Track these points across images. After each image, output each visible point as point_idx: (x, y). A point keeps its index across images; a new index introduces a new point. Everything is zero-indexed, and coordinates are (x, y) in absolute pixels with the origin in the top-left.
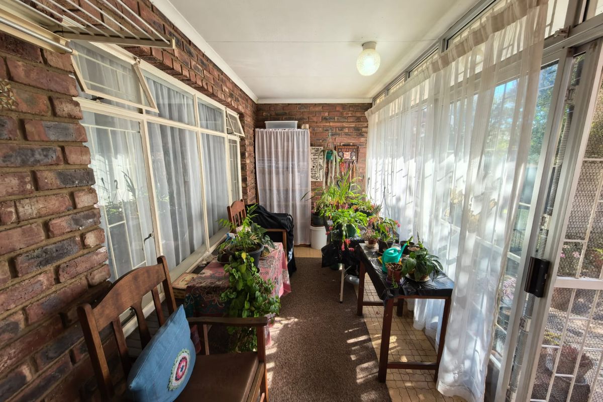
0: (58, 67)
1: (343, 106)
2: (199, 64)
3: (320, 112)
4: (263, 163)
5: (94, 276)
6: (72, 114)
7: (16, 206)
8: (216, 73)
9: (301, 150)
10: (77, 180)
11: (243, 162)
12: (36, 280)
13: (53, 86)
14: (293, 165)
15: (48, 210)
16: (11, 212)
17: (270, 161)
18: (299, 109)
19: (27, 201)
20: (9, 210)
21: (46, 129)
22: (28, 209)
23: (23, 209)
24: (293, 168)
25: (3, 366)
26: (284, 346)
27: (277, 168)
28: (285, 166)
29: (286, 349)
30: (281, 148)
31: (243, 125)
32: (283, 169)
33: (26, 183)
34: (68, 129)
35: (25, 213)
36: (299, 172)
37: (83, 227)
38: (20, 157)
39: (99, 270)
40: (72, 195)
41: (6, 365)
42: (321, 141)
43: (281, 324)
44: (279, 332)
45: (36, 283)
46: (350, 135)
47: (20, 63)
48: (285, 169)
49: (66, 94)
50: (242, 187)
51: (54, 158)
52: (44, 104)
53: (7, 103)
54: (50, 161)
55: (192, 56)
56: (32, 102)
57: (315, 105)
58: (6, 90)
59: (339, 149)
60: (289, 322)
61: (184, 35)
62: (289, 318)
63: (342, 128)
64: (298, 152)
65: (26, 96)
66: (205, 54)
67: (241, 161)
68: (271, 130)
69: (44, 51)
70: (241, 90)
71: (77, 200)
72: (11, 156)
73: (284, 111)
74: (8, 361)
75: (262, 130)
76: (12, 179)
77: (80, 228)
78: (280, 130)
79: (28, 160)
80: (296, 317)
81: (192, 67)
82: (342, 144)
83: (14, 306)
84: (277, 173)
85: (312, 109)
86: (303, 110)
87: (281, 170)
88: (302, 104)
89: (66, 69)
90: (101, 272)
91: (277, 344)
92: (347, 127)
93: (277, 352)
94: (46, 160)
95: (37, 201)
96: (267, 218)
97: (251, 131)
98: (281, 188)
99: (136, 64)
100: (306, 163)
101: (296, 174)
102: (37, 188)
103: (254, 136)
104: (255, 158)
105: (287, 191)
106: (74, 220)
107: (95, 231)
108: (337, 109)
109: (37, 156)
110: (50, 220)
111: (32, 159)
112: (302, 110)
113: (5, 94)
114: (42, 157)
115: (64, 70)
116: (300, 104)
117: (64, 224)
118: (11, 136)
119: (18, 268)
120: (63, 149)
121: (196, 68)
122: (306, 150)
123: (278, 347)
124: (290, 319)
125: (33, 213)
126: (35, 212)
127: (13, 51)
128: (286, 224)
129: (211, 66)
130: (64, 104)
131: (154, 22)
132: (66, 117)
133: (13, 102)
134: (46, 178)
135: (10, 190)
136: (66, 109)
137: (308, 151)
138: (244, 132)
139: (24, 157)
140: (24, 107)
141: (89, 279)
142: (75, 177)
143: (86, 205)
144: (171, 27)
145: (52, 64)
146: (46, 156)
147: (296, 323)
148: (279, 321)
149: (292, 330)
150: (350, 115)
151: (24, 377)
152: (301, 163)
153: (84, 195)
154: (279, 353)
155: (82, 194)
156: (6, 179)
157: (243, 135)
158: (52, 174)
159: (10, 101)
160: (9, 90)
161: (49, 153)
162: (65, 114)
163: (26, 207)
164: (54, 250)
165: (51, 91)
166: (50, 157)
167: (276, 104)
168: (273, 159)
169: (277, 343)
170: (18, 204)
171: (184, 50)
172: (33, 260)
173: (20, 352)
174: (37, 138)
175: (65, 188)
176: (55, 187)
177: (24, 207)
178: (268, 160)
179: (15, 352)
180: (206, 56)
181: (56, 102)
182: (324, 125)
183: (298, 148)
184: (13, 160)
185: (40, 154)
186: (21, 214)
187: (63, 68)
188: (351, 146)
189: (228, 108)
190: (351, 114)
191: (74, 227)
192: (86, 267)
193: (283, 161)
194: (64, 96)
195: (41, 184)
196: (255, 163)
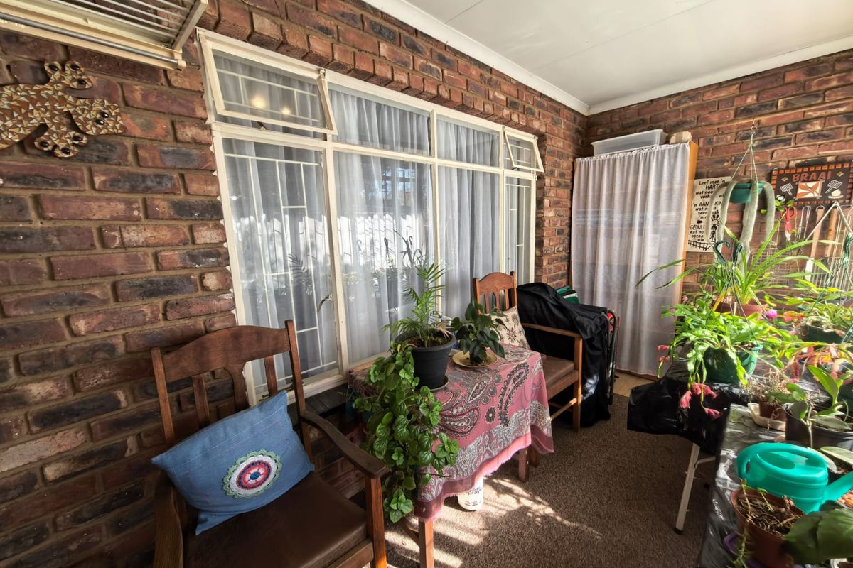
0: (183, 86)
1: (812, 67)
2: (434, 63)
3: (731, 100)
4: (585, 218)
5: (214, 323)
6: (197, 138)
7: (120, 231)
8: (474, 72)
9: (665, 187)
10: (196, 212)
11: (540, 215)
12: (139, 310)
13: (176, 109)
14: (643, 218)
15: (157, 240)
16: (115, 237)
17: (597, 213)
18: (675, 105)
19: (134, 228)
20: (113, 233)
21: (162, 155)
22: (134, 235)
23: (128, 235)
24: (642, 225)
25: (96, 382)
26: (497, 543)
27: (610, 225)
28: (626, 222)
29: (496, 552)
30: (621, 189)
31: (543, 152)
32: (622, 226)
33: (133, 210)
34: (191, 155)
35: (130, 240)
36: (656, 231)
37: (201, 266)
38: (130, 182)
39: (221, 318)
40: (191, 229)
41: (98, 382)
42: (726, 164)
43: (518, 501)
44: (504, 513)
45: (139, 312)
46: (826, 137)
47: (137, 87)
48: (626, 228)
49: (191, 117)
50: (536, 256)
51: (169, 185)
52: (162, 128)
53: (114, 127)
54: (163, 189)
55: (419, 51)
56: (148, 126)
57: (720, 85)
58: (113, 114)
59: (780, 176)
60: (535, 507)
61: (402, 22)
62: (538, 499)
63: (800, 124)
64: (658, 193)
65: (142, 120)
66: (448, 44)
67: (537, 213)
68: (603, 156)
69: (168, 72)
70: (541, 94)
71: (195, 234)
72: (119, 181)
73: (641, 117)
74: (102, 380)
75: (587, 159)
76: (118, 203)
77: (197, 266)
78: (622, 154)
79: (138, 186)
80: (551, 505)
81: (417, 68)
82: (792, 164)
83: (112, 328)
84: (609, 235)
85: (709, 97)
86: (685, 105)
87: (616, 229)
88: (684, 92)
89: (192, 89)
90: (223, 321)
91: (486, 532)
92: (816, 118)
93: (479, 546)
94: (159, 187)
95: (145, 229)
96: (553, 308)
97: (566, 164)
98: (615, 263)
99: (319, 78)
100: (674, 214)
101: (650, 235)
102: (147, 217)
103: (573, 172)
104: (571, 209)
105: (625, 269)
106: (189, 255)
107: (218, 273)
108: (789, 78)
109: (149, 183)
110: (161, 251)
111: (143, 186)
112: (681, 107)
113: (113, 119)
114: (155, 184)
115: (191, 90)
116: (678, 94)
117: (176, 257)
118: (120, 161)
119: (120, 295)
120: (182, 176)
121: (425, 68)
122: (676, 186)
123: (486, 539)
124: (538, 503)
125: (139, 241)
126: (142, 240)
127: (130, 75)
128: (585, 325)
129: (462, 62)
130: (187, 128)
131: (343, 15)
132: (189, 143)
133: (121, 126)
134: (157, 206)
135: (115, 215)
136: (189, 134)
137: (682, 189)
138: (544, 164)
139: (133, 183)
140: (138, 132)
141: (207, 326)
142: (194, 209)
143: (208, 241)
144: (377, 16)
145: (176, 84)
146: (159, 183)
147: (545, 517)
148: (518, 497)
149: (529, 523)
150: (834, 83)
151: (119, 402)
152: (663, 215)
153: (207, 230)
154: (481, 550)
155: (203, 229)
156: (111, 204)
157: (541, 170)
158: (166, 203)
159: (118, 126)
160: (117, 114)
161: (164, 181)
162: (187, 139)
163: (132, 234)
164: (162, 283)
165: (173, 114)
166: (164, 184)
167: (623, 108)
168: (604, 209)
169: (488, 529)
170: (122, 229)
171: (400, 45)
172: (135, 289)
173: (116, 375)
174: (150, 164)
175: (181, 219)
176: (166, 217)
177: (129, 234)
178: (593, 212)
179: (110, 373)
180: (450, 48)
181: (177, 126)
182: (739, 126)
183: (659, 183)
184: (121, 184)
185: (152, 181)
186: (125, 240)
187: (189, 88)
188: (830, 163)
189: (507, 128)
190: (840, 79)
191: (189, 263)
192: (201, 311)
193: (623, 212)
194: (188, 119)
195: (150, 212)
196: (570, 218)
